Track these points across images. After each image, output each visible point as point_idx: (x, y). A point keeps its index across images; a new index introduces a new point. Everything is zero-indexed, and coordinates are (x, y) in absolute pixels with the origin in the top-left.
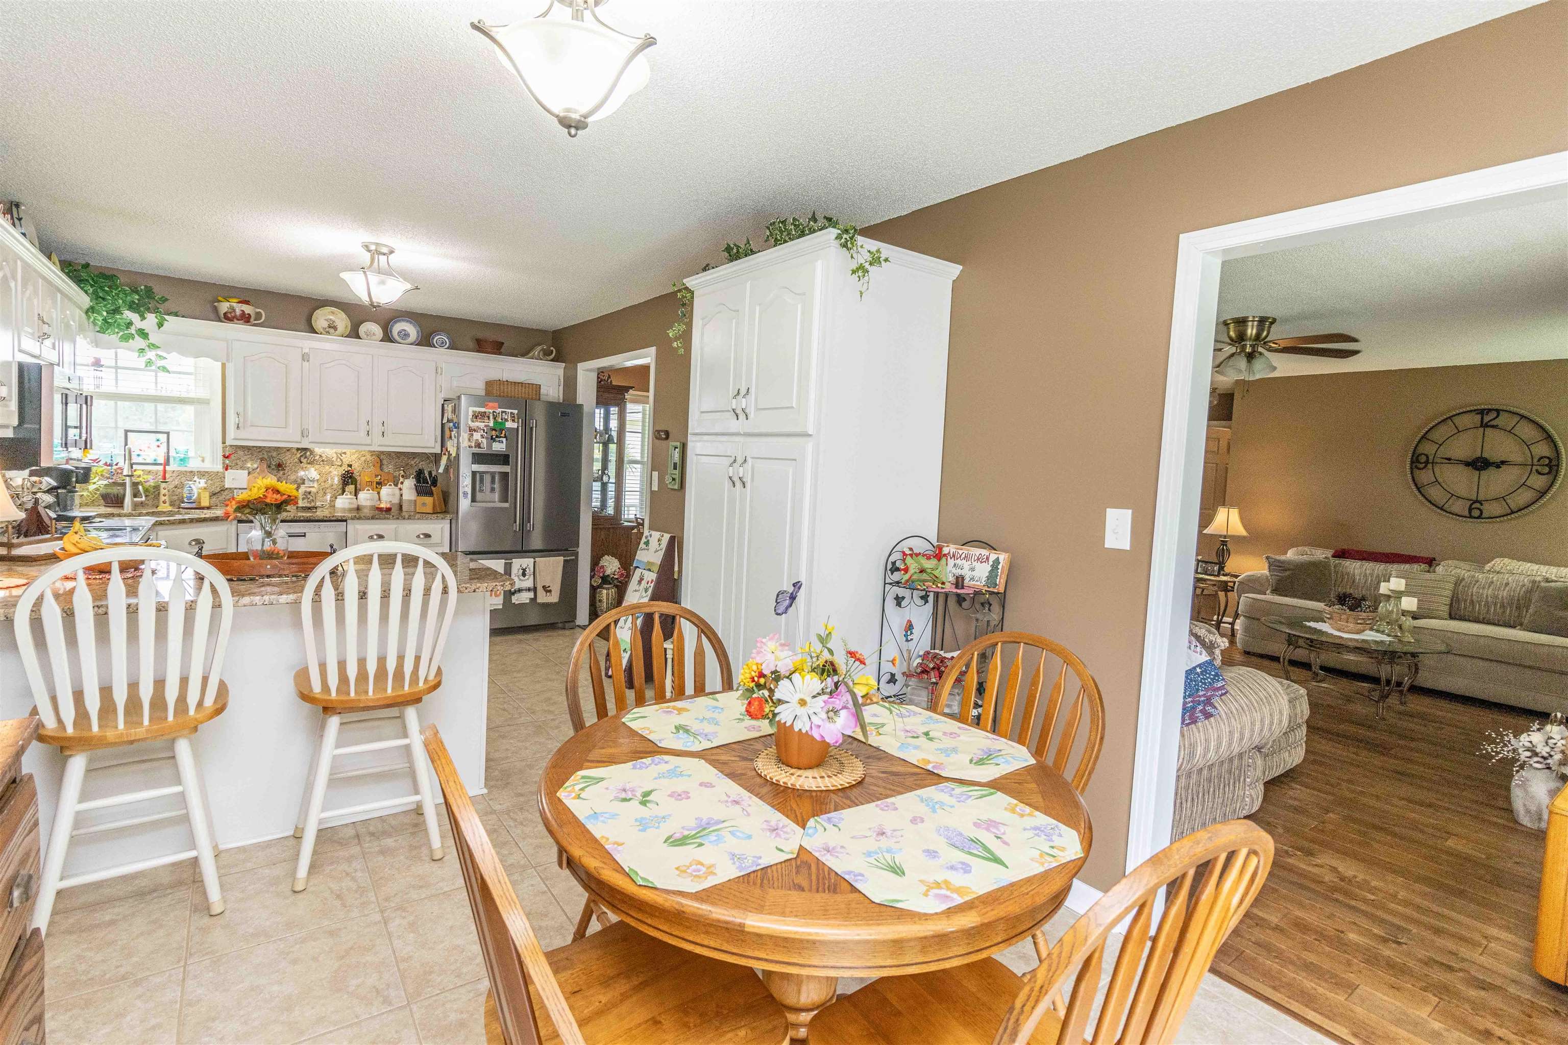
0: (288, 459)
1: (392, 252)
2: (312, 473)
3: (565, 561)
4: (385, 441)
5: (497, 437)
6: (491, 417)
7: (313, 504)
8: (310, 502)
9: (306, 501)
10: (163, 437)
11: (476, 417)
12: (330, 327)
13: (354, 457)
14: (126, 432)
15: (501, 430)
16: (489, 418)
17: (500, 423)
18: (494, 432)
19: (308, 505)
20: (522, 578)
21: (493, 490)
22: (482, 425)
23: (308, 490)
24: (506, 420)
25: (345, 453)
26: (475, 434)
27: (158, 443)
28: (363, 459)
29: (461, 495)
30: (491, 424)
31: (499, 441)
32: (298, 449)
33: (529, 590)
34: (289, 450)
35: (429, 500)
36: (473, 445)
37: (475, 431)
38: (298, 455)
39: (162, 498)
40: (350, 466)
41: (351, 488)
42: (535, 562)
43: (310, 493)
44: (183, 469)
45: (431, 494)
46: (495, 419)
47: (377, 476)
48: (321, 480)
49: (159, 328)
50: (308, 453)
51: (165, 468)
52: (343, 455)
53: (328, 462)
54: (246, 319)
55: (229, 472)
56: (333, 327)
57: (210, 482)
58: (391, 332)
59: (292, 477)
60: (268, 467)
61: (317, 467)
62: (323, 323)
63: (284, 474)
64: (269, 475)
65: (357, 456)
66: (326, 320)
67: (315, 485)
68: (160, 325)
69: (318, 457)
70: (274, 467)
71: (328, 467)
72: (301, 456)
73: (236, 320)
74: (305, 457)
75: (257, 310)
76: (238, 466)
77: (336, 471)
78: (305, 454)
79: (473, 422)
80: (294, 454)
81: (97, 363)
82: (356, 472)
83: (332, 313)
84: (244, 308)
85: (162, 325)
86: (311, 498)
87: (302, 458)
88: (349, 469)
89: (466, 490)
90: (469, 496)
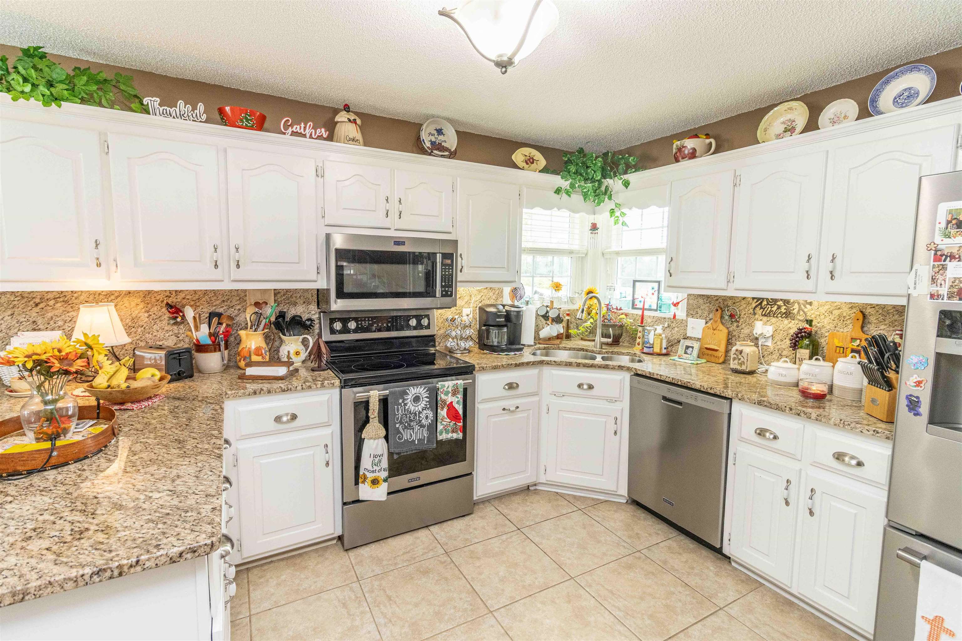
0: (744, 311)
2: (763, 328)
4: (834, 286)
7: (744, 368)
8: (741, 364)
9: (736, 362)
10: (656, 285)
12: (786, 130)
13: (822, 310)
14: (635, 281)
19: (739, 367)
23: (740, 348)
25: (811, 304)
27: (653, 291)
28: (837, 312)
29: (902, 403)
32: (753, 298)
34: (744, 298)
35: (882, 396)
38: (754, 305)
39: (638, 340)
40: (810, 322)
41: (804, 353)
43: (741, 352)
44: (663, 315)
45: (890, 385)
47: (853, 339)
48: (777, 338)
49: (627, 187)
50: (765, 303)
51: (643, 312)
52: (808, 306)
53: (788, 315)
54: (693, 155)
55: (690, 320)
56: (790, 130)
57: (676, 329)
58: (874, 101)
59: (746, 331)
60: (722, 317)
61: (773, 320)
62: (778, 128)
63: (738, 327)
64: (721, 327)
65: (827, 307)
66: (784, 123)
67: (769, 343)
68: (626, 184)
69: (776, 307)
70: (727, 317)
71: (786, 321)
72: (756, 307)
73: (683, 158)
74: (761, 308)
75: (708, 141)
76: (698, 315)
77: (793, 326)
78: (761, 302)
79: (948, 236)
80: (749, 304)
81: (594, 227)
82: (823, 331)
83: (791, 109)
84: (690, 144)
85: (629, 184)
86: (742, 359)
87: (758, 309)
88: (808, 326)
89: (916, 391)
90: (925, 408)
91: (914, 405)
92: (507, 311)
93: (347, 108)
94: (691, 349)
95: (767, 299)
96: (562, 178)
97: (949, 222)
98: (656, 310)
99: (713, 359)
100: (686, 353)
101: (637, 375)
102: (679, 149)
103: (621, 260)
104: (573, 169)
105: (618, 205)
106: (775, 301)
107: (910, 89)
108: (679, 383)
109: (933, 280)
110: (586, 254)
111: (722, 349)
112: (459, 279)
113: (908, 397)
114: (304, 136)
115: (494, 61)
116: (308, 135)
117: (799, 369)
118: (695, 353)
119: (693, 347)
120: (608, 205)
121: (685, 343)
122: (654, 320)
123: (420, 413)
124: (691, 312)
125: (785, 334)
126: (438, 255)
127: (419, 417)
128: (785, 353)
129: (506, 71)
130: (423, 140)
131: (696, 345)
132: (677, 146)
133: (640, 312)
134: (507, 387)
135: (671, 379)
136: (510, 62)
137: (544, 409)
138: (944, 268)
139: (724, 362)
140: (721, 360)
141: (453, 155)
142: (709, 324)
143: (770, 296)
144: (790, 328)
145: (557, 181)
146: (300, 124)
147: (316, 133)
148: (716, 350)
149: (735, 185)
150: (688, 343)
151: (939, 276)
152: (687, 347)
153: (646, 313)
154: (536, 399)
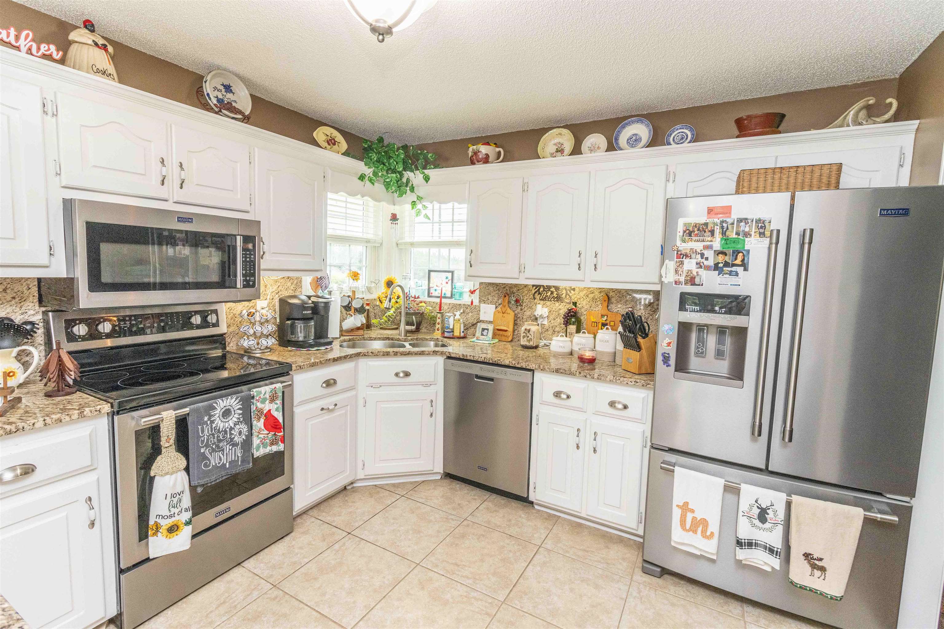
0: (526, 296)
2: (541, 310)
3: (868, 519)
4: (598, 275)
5: (726, 264)
6: (717, 231)
7: (531, 343)
8: (529, 341)
9: (525, 339)
10: (449, 275)
11: (690, 234)
12: (557, 151)
13: (582, 294)
14: (430, 271)
15: (736, 253)
16: (712, 232)
17: (735, 241)
18: (721, 258)
19: (528, 344)
20: (757, 522)
21: (719, 354)
22: (698, 246)
23: (528, 328)
24: (747, 235)
25: (574, 290)
26: (686, 261)
27: (447, 280)
28: (591, 296)
29: (659, 359)
30: (717, 244)
31: (730, 273)
32: (533, 286)
33: (772, 551)
34: (526, 286)
35: (635, 355)
36: (682, 279)
37: (686, 256)
38: (533, 292)
39: (437, 326)
40: (575, 304)
41: (572, 328)
42: (788, 502)
43: (529, 331)
44: (458, 302)
45: (638, 348)
46: (724, 233)
47: (602, 316)
48: (552, 317)
49: (427, 182)
50: (542, 289)
51: (441, 301)
52: (572, 292)
53: (558, 298)
54: (486, 160)
55: (483, 306)
56: (560, 151)
57: (470, 314)
58: (617, 139)
59: (528, 313)
60: (509, 302)
61: (548, 303)
62: (551, 148)
63: (521, 310)
64: (509, 311)
65: (585, 292)
66: (555, 144)
67: (546, 322)
68: (427, 179)
69: (550, 293)
70: (513, 302)
71: (557, 304)
72: (535, 292)
73: (478, 162)
74: (539, 294)
75: (498, 149)
76: (489, 301)
77: (563, 308)
78: (539, 290)
79: (684, 241)
80: (530, 290)
81: (394, 218)
82: (583, 310)
83: (560, 134)
84: (484, 149)
85: (429, 179)
86: (530, 337)
87: (536, 294)
88: (574, 307)
89: (667, 349)
90: (672, 362)
91: (666, 359)
92: (313, 302)
93: (89, 25)
94: (486, 331)
95: (543, 286)
96: (366, 165)
97: (684, 232)
98: (451, 297)
99: (503, 339)
100: (482, 335)
101: (449, 358)
102: (476, 153)
103: (415, 250)
104: (374, 157)
105: (419, 198)
106: (549, 287)
107: (636, 135)
108: (491, 362)
109: (676, 271)
110: (381, 244)
111: (511, 329)
112: (262, 267)
113: (663, 354)
114: (18, 48)
115: (371, 25)
116: (24, 49)
117: (572, 341)
118: (490, 334)
119: (488, 329)
120: (410, 197)
121: (480, 326)
122: (450, 307)
123: (231, 429)
124: (483, 298)
125: (557, 314)
126: (238, 237)
127: (231, 434)
128: (557, 329)
129: (383, 40)
130: (208, 94)
131: (491, 327)
132: (473, 150)
133: (438, 300)
134: (324, 385)
135: (483, 359)
136: (389, 31)
137: (361, 402)
138: (682, 263)
139: (512, 341)
140: (510, 339)
141: (246, 119)
142: (499, 309)
143: (545, 283)
144: (560, 309)
145: (360, 167)
146: (7, 28)
147: (39, 49)
148: (506, 331)
149: (524, 191)
150: (484, 326)
151: (679, 269)
152: (483, 330)
153: (444, 300)
154: (353, 393)
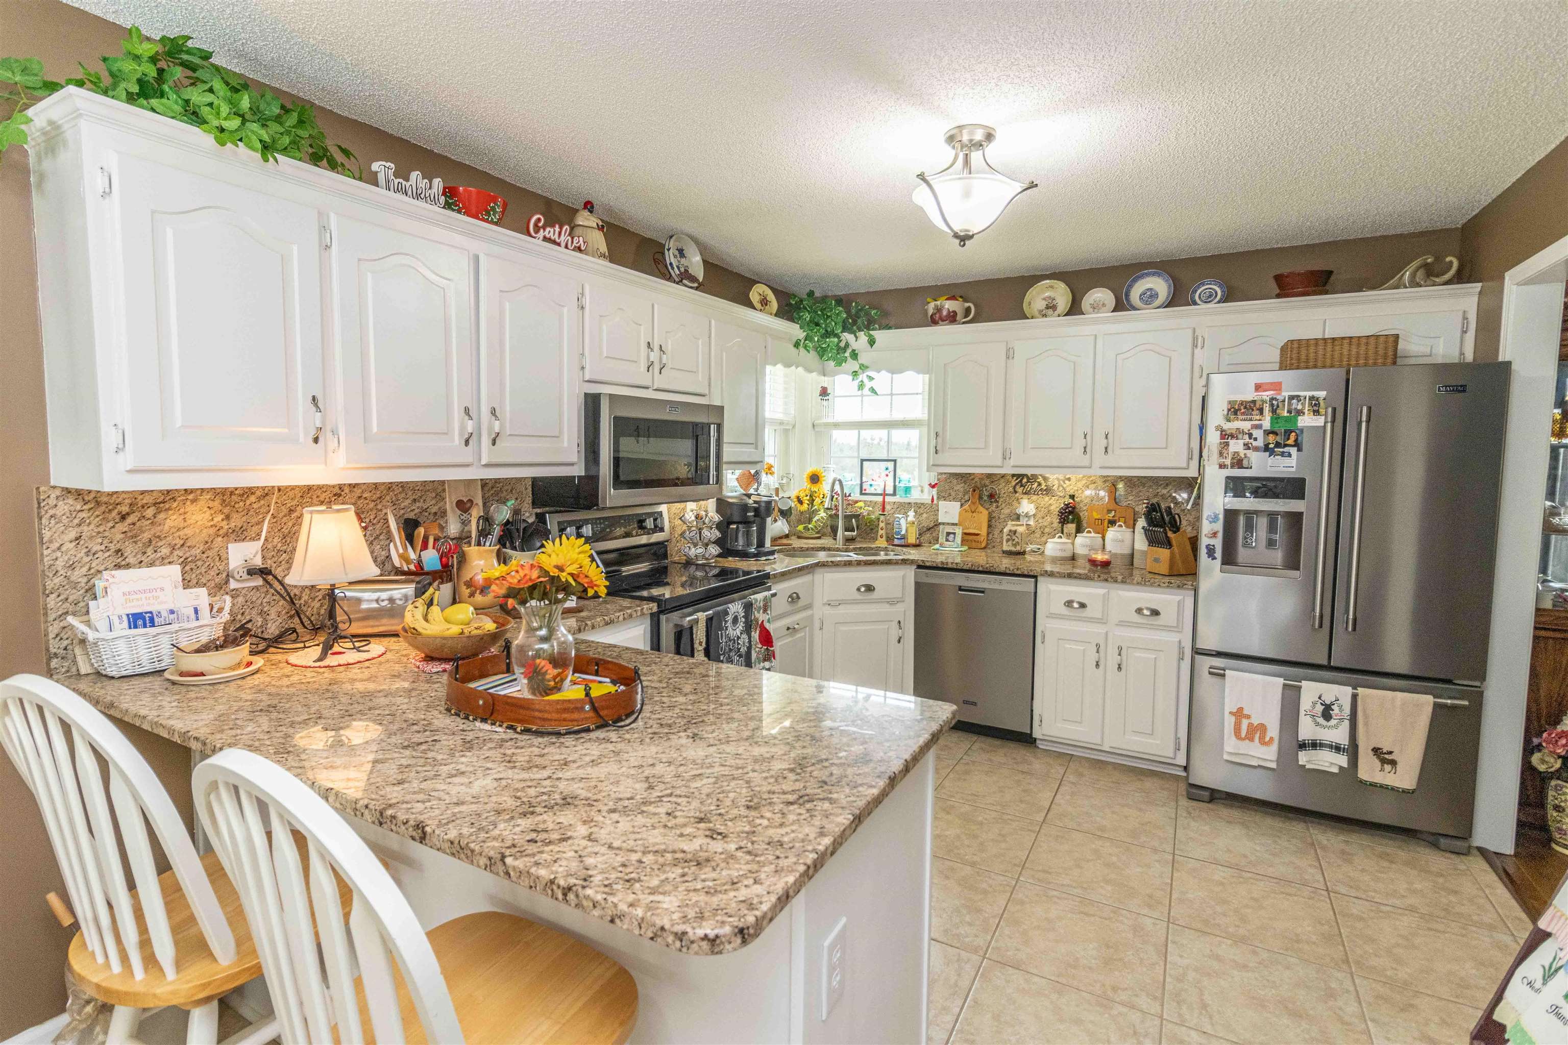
0: (1004, 489)
1: (989, 137)
2: (1026, 506)
3: (1436, 705)
4: (1110, 460)
5: (1278, 445)
6: (1267, 409)
7: (1018, 548)
8: (1015, 545)
9: (1010, 543)
10: (890, 465)
11: (1235, 413)
12: (1048, 307)
13: (1080, 485)
14: (862, 461)
15: (1288, 433)
16: (1261, 411)
17: (1287, 420)
18: (1271, 438)
19: (1013, 549)
20: (1321, 720)
21: (1271, 543)
22: (1246, 425)
23: (1014, 528)
24: (1300, 413)
25: (1069, 479)
26: (1232, 442)
27: (887, 472)
28: (1093, 486)
29: (1203, 552)
30: (1267, 424)
31: (1282, 454)
32: (1013, 475)
33: (1337, 749)
34: (1003, 476)
35: (1164, 553)
36: (1228, 462)
37: (1232, 436)
38: (1013, 483)
39: (881, 532)
40: (1072, 497)
41: (1071, 527)
42: (1355, 697)
43: (1015, 532)
44: (907, 500)
45: (1168, 544)
46: (1274, 411)
47: (1109, 511)
48: (1039, 516)
49: (872, 346)
50: (1025, 480)
51: (884, 499)
52: (1067, 482)
53: (1048, 491)
54: (952, 318)
55: (942, 503)
56: (1052, 307)
57: (925, 515)
58: (1127, 295)
59: (1006, 511)
60: (980, 498)
61: (1034, 497)
62: (1040, 304)
63: (997, 507)
64: (981, 508)
65: (1084, 482)
66: (1044, 299)
67: (1031, 522)
68: (872, 342)
69: (1036, 484)
70: (986, 498)
71: (1047, 499)
72: (1017, 484)
73: (943, 321)
74: (1022, 486)
75: (967, 305)
76: (951, 498)
77: (1056, 504)
78: (1021, 481)
79: (1229, 420)
80: (1008, 482)
81: (824, 392)
82: (1081, 505)
83: (1052, 287)
84: (949, 305)
85: (874, 343)
86: (1016, 540)
87: (1018, 487)
88: (1071, 501)
89: (1212, 542)
90: (1218, 554)
91: (1211, 552)
92: (755, 502)
93: (589, 206)
94: (952, 536)
95: (1026, 475)
96: (801, 328)
97: (1229, 410)
98: (894, 494)
99: (974, 545)
100: (947, 540)
101: (919, 567)
102: (939, 310)
104: (807, 316)
105: (863, 367)
106: (1035, 477)
107: (1151, 289)
108: (981, 569)
109: (1221, 454)
110: (794, 427)
111: (984, 531)
112: (725, 458)
113: (1207, 546)
114: (559, 244)
115: (957, 235)
116: (563, 244)
117: (1073, 544)
118: (959, 539)
119: (954, 534)
120: (852, 365)
121: (943, 530)
122: (895, 506)
123: (739, 638)
124: (943, 494)
125: (1046, 510)
126: (712, 426)
127: (738, 644)
128: (1047, 530)
130: (671, 264)
131: (959, 531)
132: (936, 306)
133: (880, 499)
134: (791, 599)
135: (970, 565)
136: (970, 237)
137: (817, 625)
138: (1227, 444)
139: (985, 548)
140: (983, 545)
141: (701, 287)
142: (966, 507)
143: (1029, 472)
144: (1050, 505)
145: (795, 331)
146: (553, 226)
147: (572, 242)
148: (977, 535)
149: (1008, 358)
150: (949, 529)
151: (1224, 451)
152: (948, 534)
153: (888, 499)
154: (809, 612)
